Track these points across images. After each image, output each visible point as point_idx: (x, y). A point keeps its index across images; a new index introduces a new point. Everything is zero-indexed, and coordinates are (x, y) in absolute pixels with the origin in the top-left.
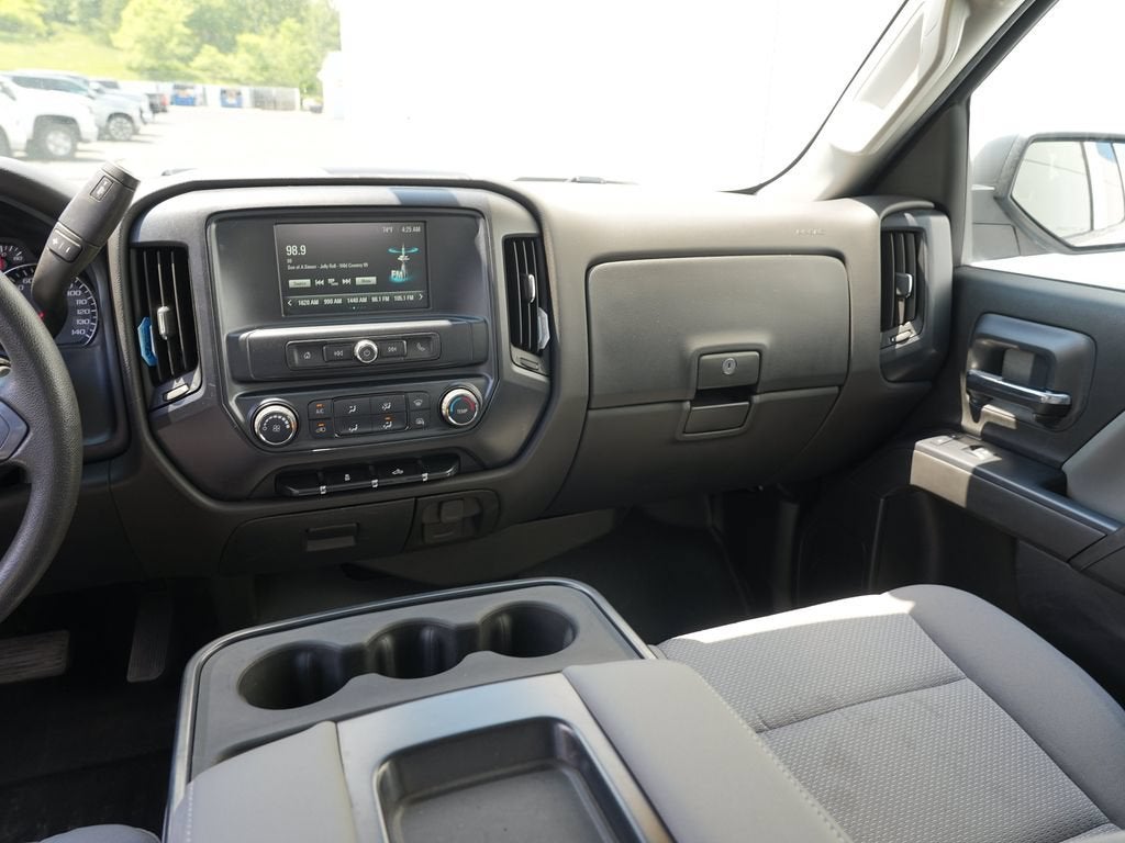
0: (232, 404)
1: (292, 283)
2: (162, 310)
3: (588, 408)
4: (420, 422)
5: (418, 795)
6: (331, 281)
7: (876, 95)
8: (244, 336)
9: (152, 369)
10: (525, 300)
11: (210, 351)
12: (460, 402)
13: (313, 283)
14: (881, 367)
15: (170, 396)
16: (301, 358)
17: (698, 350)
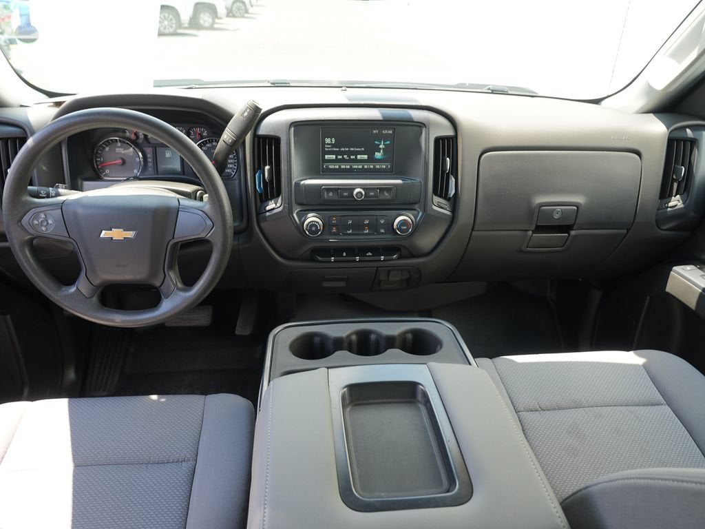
0: (295, 215)
1: (327, 157)
2: (267, 168)
3: (473, 230)
4: (382, 231)
5: (357, 403)
6: (345, 156)
7: (677, 54)
8: (302, 182)
9: (261, 194)
10: (443, 171)
11: (287, 189)
12: (404, 223)
13: (336, 157)
14: (656, 221)
15: (268, 208)
16: (328, 195)
17: (539, 204)
